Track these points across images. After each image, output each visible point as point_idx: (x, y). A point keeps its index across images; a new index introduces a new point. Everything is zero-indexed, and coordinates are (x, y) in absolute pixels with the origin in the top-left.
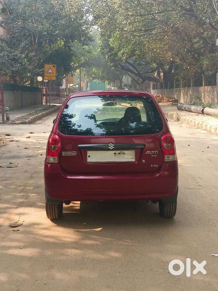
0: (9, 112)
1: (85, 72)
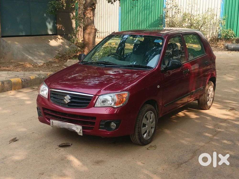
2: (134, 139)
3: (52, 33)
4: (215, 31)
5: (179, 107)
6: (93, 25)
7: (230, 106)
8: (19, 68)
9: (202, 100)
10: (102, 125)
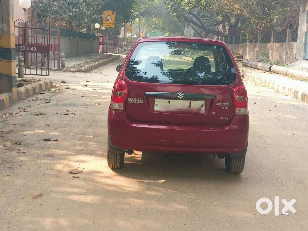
0: (64, 58)
1: (144, 21)
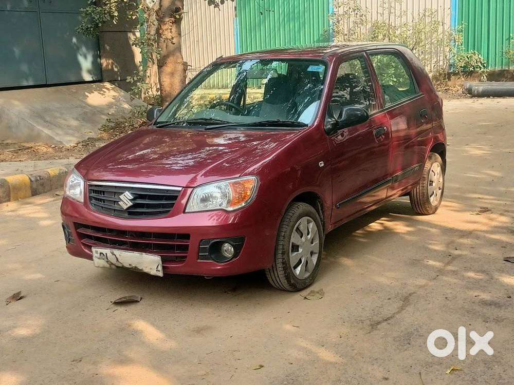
2: (274, 280)
3: (92, 78)
4: (441, 58)
5: (369, 209)
6: (178, 54)
7: (478, 205)
8: (24, 154)
9: (418, 194)
10: (204, 250)
